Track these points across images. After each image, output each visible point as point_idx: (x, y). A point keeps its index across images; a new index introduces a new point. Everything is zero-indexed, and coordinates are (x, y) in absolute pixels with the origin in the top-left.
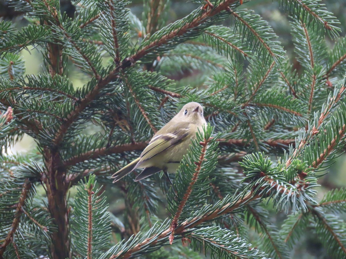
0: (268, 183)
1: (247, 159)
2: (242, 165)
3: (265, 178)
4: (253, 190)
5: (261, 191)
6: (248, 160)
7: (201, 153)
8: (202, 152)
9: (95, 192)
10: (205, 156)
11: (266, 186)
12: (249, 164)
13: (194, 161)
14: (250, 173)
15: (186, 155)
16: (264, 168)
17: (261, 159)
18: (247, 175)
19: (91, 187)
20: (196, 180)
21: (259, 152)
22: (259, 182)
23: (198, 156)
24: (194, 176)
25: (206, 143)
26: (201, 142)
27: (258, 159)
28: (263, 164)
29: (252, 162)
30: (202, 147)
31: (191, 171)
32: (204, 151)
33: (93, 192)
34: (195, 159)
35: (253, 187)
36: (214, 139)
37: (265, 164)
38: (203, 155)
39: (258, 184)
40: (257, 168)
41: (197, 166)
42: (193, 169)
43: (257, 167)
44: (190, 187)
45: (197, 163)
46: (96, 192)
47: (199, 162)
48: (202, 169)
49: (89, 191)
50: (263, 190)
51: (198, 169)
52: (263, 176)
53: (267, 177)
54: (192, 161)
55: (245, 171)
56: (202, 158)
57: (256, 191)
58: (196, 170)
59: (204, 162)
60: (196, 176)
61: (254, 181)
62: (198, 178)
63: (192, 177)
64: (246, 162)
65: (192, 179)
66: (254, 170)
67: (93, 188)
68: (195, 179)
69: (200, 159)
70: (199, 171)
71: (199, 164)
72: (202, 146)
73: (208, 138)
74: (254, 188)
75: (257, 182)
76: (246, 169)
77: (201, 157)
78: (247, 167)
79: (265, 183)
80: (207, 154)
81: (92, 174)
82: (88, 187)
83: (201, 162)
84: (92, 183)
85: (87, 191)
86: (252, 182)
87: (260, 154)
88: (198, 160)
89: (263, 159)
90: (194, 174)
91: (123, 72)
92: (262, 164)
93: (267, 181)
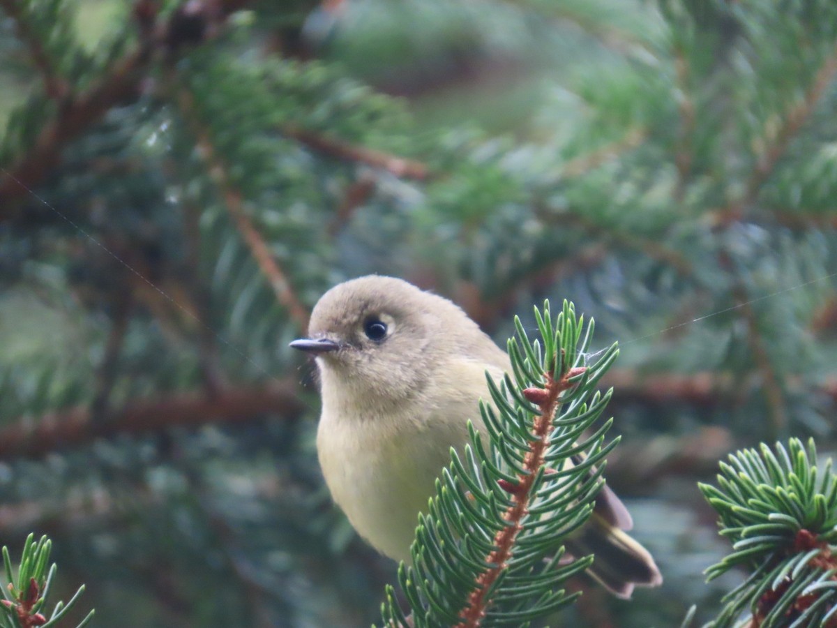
0: (828, 579)
1: (737, 470)
2: (714, 500)
3: (819, 557)
4: (764, 613)
5: (795, 614)
6: (744, 475)
7: (528, 437)
8: (534, 433)
9: (48, 617)
10: (546, 452)
11: (819, 592)
12: (747, 495)
13: (499, 475)
14: (749, 535)
15: (460, 449)
16: (813, 513)
17: (800, 471)
18: (737, 545)
19: (30, 593)
20: (505, 565)
21: (794, 441)
22: (790, 574)
23: (517, 451)
24: (495, 544)
25: (555, 391)
26: (532, 388)
27: (786, 472)
28: (810, 493)
29: (759, 487)
30: (534, 412)
31: (483, 522)
32: (542, 431)
33: (42, 616)
34: (503, 469)
35: (761, 598)
36: (588, 374)
37: (817, 496)
38: (539, 446)
39: (785, 585)
40: (783, 510)
41: (513, 498)
42: (494, 513)
43: (782, 504)
44: (480, 595)
45: (511, 487)
46: (53, 618)
47: (519, 478)
48: (535, 514)
49: (21, 608)
50: (806, 612)
51: (516, 515)
52: (808, 549)
53: (827, 554)
54: (490, 474)
55: (730, 524)
56: (533, 464)
57: (775, 613)
58: (505, 516)
59: (544, 478)
60: (505, 543)
61: (768, 569)
62: (516, 556)
63: (487, 550)
64: (732, 485)
65: (489, 559)
66: (766, 521)
67: (42, 599)
68: (500, 557)
69: (524, 467)
70: (521, 523)
71: (522, 491)
72: (537, 407)
73: (564, 369)
74: (768, 600)
75: (782, 576)
76: (732, 518)
77: (528, 457)
78: (735, 507)
79: (816, 578)
80: (557, 443)
81: (36, 538)
82: (18, 594)
83: (529, 479)
84: (34, 576)
85: (13, 611)
86: (759, 577)
87: (797, 449)
88: (515, 469)
89: (810, 470)
90: (499, 535)
91: (170, 63)
92: (805, 495)
93: (824, 570)
